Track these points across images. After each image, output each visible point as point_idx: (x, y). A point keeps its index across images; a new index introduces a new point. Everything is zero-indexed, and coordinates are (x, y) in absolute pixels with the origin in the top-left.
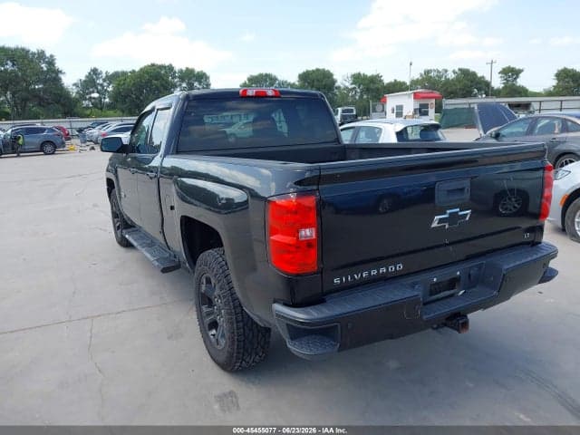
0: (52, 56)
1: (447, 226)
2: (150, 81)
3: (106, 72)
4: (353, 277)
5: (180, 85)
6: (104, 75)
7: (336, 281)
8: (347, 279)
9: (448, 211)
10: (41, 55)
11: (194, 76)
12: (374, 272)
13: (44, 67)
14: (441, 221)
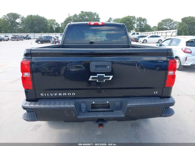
0: (98, 14)
1: (97, 81)
2: (126, 21)
3: (114, 19)
4: (49, 94)
5: (137, 23)
6: (113, 20)
7: (42, 95)
8: (46, 95)
9: (98, 75)
10: (95, 14)
11: (142, 20)
12: (60, 94)
13: (96, 17)
14: (93, 78)
